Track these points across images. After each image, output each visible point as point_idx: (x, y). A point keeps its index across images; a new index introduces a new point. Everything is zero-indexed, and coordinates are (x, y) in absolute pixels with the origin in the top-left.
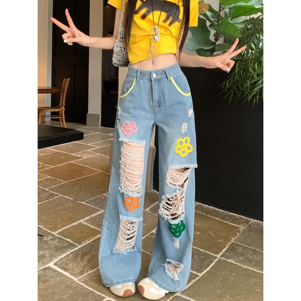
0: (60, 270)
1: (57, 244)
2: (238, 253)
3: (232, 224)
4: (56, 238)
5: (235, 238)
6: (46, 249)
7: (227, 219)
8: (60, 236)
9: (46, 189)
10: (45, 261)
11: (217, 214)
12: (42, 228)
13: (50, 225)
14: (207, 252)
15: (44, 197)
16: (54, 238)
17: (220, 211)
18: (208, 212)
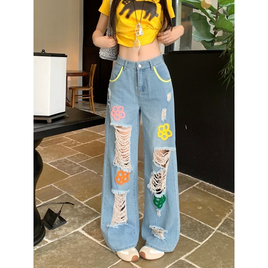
0: (86, 235)
1: (84, 212)
2: (231, 228)
3: (227, 201)
4: (84, 207)
5: (229, 213)
6: (76, 216)
7: (224, 196)
8: (86, 205)
9: (77, 164)
10: (75, 226)
11: (216, 192)
12: (73, 197)
13: (79, 195)
14: (207, 225)
15: (75, 170)
16: (82, 207)
17: (218, 189)
18: (209, 189)
